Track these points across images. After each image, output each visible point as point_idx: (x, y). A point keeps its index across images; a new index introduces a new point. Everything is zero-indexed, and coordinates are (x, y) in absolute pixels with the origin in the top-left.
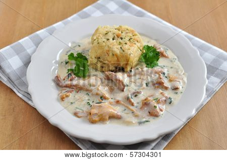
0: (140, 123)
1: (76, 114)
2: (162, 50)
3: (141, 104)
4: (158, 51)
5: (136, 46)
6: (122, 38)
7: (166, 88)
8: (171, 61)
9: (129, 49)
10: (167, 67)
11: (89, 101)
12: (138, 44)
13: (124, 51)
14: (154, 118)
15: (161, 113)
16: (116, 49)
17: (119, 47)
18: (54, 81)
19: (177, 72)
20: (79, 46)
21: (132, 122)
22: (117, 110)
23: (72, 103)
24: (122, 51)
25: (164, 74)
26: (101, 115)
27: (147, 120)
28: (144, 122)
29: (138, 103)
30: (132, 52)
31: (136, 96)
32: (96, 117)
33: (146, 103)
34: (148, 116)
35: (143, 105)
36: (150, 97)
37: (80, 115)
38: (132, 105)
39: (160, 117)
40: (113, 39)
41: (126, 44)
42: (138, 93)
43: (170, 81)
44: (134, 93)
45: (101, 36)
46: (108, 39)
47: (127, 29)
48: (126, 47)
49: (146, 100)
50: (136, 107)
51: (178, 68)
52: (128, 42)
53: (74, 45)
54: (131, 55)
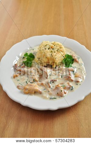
0: (51, 99)
1: (18, 87)
2: (76, 58)
3: (55, 87)
4: (73, 58)
5: (60, 54)
6: (53, 49)
7: (72, 81)
8: (80, 65)
9: (56, 55)
10: (77, 68)
11: (27, 81)
12: (62, 53)
13: (52, 56)
14: (59, 97)
15: (65, 95)
16: (49, 55)
17: (51, 53)
18: (14, 67)
19: (81, 72)
20: (33, 50)
21: (46, 97)
22: (40, 89)
23: (18, 80)
24: (51, 56)
25: (74, 72)
26: (30, 90)
27: (55, 97)
28: (53, 98)
29: (53, 87)
30: (57, 57)
31: (53, 82)
32: (27, 90)
33: (57, 88)
34: (56, 95)
35: (55, 88)
36: (61, 84)
37: (20, 88)
38: (50, 87)
39: (63, 97)
40: (48, 49)
41: (55, 52)
42: (55, 81)
43: (76, 77)
44: (52, 80)
45: (43, 46)
46: (46, 49)
47: (58, 44)
48: (55, 54)
49: (58, 85)
50: (52, 89)
51: (82, 69)
52: (56, 52)
53: (31, 49)
54: (57, 59)
